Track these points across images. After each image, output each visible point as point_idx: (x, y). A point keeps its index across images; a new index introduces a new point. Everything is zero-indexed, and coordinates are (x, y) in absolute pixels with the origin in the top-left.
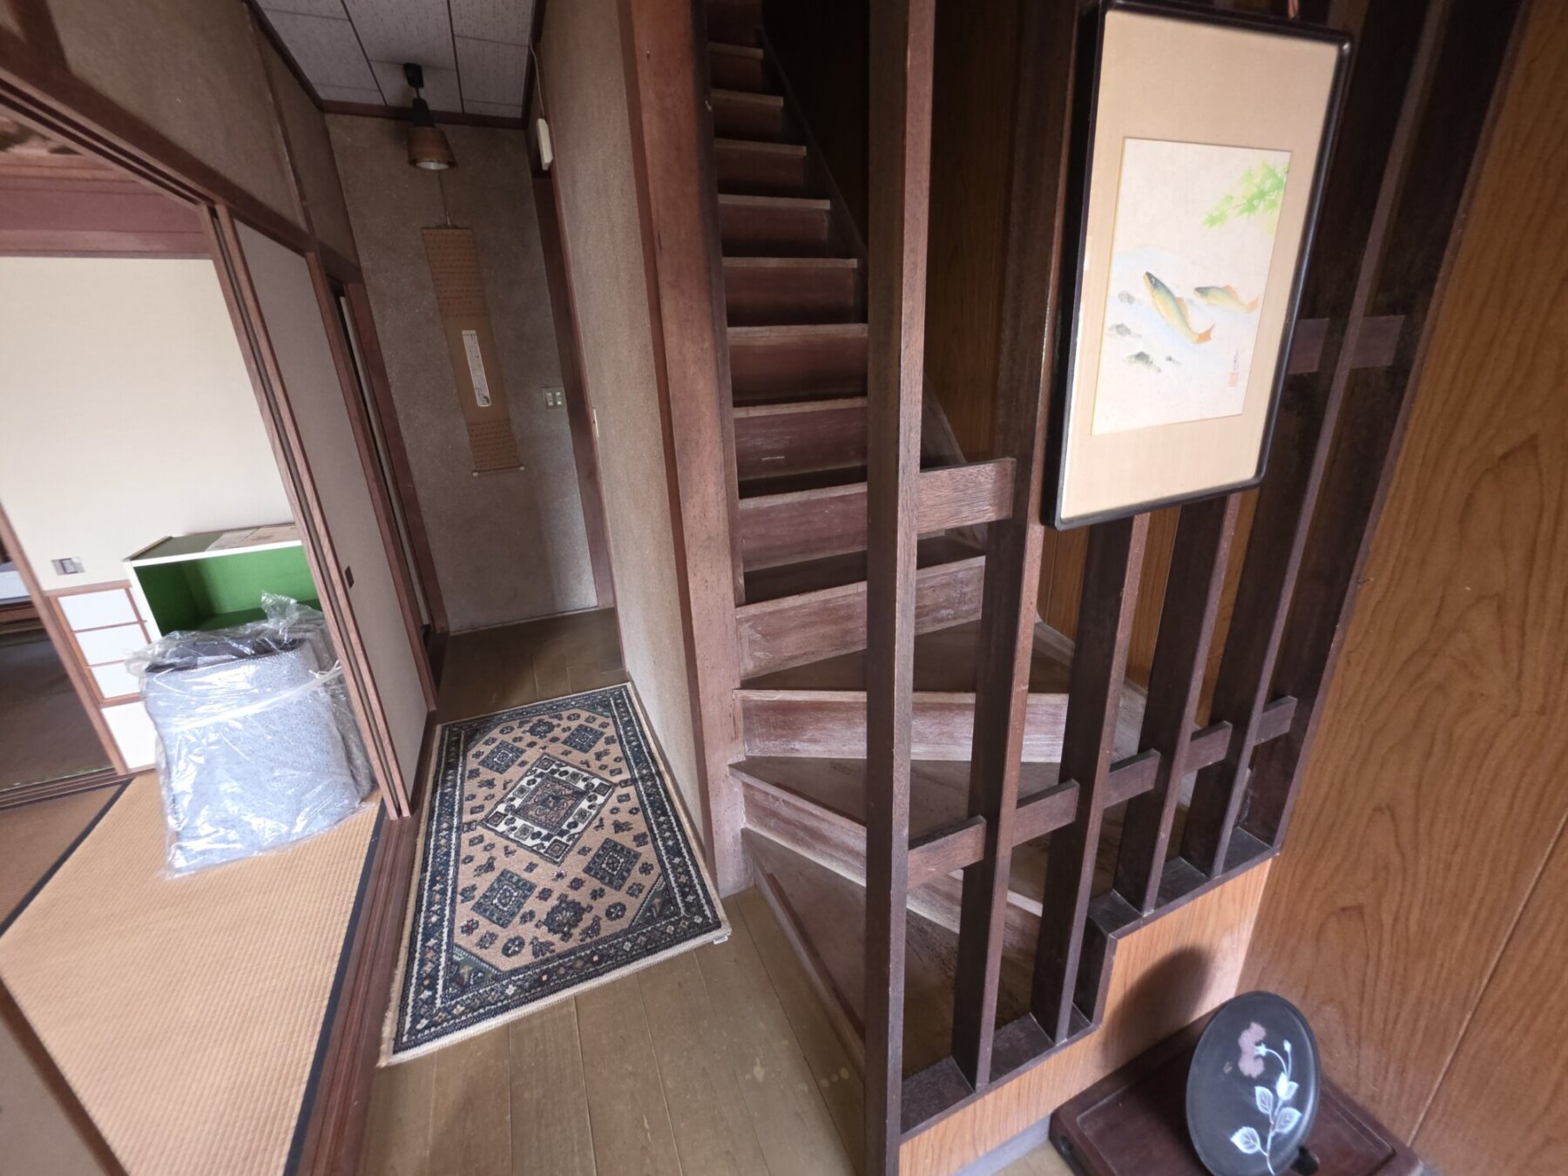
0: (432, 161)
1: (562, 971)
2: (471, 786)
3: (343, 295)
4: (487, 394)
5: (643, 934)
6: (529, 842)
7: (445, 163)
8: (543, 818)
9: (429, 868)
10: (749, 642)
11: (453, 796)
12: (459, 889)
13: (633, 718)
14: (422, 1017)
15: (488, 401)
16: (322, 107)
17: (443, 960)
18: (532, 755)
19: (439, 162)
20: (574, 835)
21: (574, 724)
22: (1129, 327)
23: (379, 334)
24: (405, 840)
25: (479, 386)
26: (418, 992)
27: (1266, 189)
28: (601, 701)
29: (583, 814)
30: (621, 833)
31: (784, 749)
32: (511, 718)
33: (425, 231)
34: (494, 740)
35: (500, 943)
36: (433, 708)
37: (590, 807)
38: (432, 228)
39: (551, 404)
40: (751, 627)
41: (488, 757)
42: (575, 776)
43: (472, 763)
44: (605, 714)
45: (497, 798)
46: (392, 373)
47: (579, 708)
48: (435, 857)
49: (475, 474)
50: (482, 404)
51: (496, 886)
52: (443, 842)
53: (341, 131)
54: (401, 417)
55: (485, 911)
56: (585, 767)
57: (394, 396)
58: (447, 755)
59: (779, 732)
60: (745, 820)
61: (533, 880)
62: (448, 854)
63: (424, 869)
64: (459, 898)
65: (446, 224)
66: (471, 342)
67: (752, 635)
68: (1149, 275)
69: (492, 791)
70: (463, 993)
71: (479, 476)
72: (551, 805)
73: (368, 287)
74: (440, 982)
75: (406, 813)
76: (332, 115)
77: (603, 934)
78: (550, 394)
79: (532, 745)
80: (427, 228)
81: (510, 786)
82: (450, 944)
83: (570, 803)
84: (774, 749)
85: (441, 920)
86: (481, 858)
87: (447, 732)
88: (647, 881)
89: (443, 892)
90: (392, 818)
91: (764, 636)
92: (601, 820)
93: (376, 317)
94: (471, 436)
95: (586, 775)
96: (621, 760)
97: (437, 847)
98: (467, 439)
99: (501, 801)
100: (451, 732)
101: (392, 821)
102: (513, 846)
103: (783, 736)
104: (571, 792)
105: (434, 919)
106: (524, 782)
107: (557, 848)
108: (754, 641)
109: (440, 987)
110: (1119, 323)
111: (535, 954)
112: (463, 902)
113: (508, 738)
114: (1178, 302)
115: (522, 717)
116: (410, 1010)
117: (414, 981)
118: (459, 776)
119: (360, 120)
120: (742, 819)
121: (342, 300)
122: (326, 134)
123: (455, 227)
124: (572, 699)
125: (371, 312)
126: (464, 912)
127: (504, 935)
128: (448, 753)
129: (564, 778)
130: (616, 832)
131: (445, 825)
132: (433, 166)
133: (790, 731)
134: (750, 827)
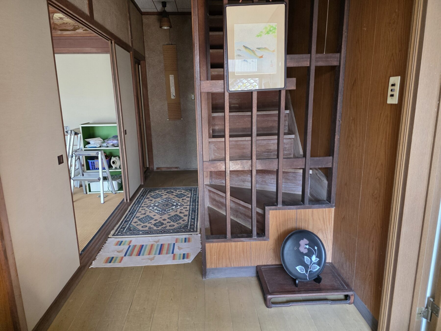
0: (165, 27)
1: (154, 232)
2: (146, 200)
3: (140, 65)
4: (174, 94)
5: (176, 230)
6: (156, 211)
7: (169, 27)
8: (162, 208)
9: (130, 212)
10: (213, 150)
11: (141, 201)
12: (136, 216)
13: (197, 194)
14: (120, 233)
15: (174, 97)
16: (142, 14)
17: (127, 226)
18: (164, 197)
19: (167, 27)
20: (168, 212)
21: (179, 193)
22: (241, 55)
23: (147, 76)
24: (126, 206)
25: (172, 92)
26: (120, 229)
27: (271, 30)
28: (190, 189)
29: (172, 209)
30: (181, 214)
31: (220, 183)
32: (163, 189)
33: (163, 46)
34: (156, 193)
35: (141, 226)
36: (143, 184)
37: (175, 208)
38: (165, 45)
39: (193, 99)
40: (214, 145)
41: (153, 196)
42: (174, 202)
43: (148, 196)
44: (190, 192)
45: (152, 203)
46: (149, 87)
47: (183, 190)
48: (132, 210)
49: (168, 120)
50: (172, 97)
51: (145, 217)
52: (135, 208)
53: (145, 19)
54: (150, 100)
55: (140, 221)
56: (178, 201)
57: (149, 94)
58: (142, 194)
59: (219, 177)
60: (209, 204)
61: (154, 218)
62: (136, 210)
63: (129, 212)
64: (135, 218)
65: (169, 44)
66: (172, 78)
67: (214, 148)
68: (244, 46)
69: (151, 202)
70: (130, 231)
71: (169, 120)
72: (165, 206)
73: (146, 62)
74: (126, 229)
75: (128, 201)
76: (144, 16)
77: (166, 229)
78: (193, 96)
79: (165, 195)
80: (164, 45)
81: (156, 202)
82: (130, 224)
83: (170, 206)
84: (218, 182)
85: (130, 220)
86: (143, 212)
87: (144, 190)
88: (183, 222)
89: (132, 216)
90: (125, 201)
91: (218, 149)
92: (177, 211)
93: (147, 71)
94: (168, 107)
95: (177, 202)
96: (189, 201)
97: (133, 209)
98: (167, 108)
99: (153, 204)
100: (145, 190)
101: (124, 202)
102: (151, 211)
103: (220, 178)
104: (172, 205)
105: (128, 220)
106: (160, 201)
107: (163, 213)
108: (215, 150)
109: (125, 230)
110: (238, 54)
111: (149, 229)
112: (136, 218)
113: (160, 193)
114: (253, 51)
115: (165, 189)
116: (118, 231)
117: (120, 228)
118: (144, 198)
119: (151, 16)
120: (208, 203)
121: (140, 66)
122: (142, 20)
123: (172, 44)
124: (181, 188)
125: (146, 69)
126: (135, 220)
127: (143, 225)
128: (143, 193)
129: (171, 202)
130: (180, 213)
131: (137, 206)
132: (166, 28)
133: (222, 177)
134: (210, 206)
